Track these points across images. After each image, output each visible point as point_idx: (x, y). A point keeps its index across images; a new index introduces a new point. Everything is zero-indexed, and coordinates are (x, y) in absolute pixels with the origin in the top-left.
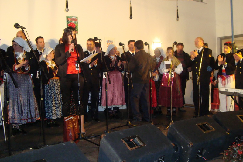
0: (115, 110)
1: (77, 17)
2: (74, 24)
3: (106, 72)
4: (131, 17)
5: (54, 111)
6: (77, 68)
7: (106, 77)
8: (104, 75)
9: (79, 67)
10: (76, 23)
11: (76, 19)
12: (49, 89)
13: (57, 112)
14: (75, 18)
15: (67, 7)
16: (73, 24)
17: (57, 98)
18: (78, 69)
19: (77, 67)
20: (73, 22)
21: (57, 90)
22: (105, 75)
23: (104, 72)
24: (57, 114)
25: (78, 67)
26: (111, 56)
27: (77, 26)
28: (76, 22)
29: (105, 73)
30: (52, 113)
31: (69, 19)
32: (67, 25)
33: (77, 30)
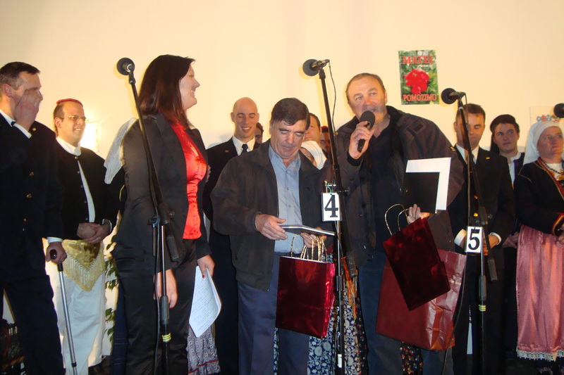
1: (431, 52)
2: (425, 74)
6: (330, 213)
7: (478, 250)
8: (469, 241)
9: (337, 205)
10: (430, 69)
11: (430, 58)
14: (425, 54)
16: (422, 73)
18: (334, 215)
19: (330, 206)
20: (420, 68)
22: (477, 239)
23: (469, 229)
25: (334, 209)
26: (549, 165)
27: (432, 79)
28: (431, 66)
29: (477, 232)
31: (407, 58)
32: (403, 77)
33: (434, 90)
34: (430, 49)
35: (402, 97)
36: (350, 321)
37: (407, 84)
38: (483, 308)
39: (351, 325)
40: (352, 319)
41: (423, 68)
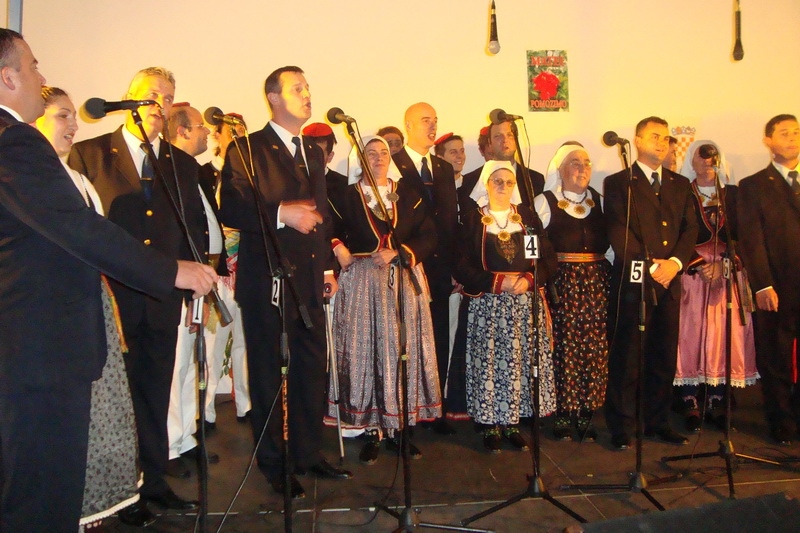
0: (715, 397)
1: (562, 52)
2: (554, 77)
3: (642, 263)
4: (738, 53)
5: (487, 398)
6: (530, 252)
7: (640, 281)
8: (633, 273)
9: (536, 246)
10: (560, 72)
11: (560, 60)
12: (480, 313)
13: (501, 401)
14: (556, 55)
15: (494, 36)
16: (552, 76)
17: (503, 352)
18: (533, 254)
19: (530, 247)
20: (549, 70)
21: (508, 321)
22: (639, 272)
23: (634, 263)
24: (499, 410)
25: (533, 249)
26: (701, 188)
27: (563, 84)
28: (561, 69)
29: (640, 265)
30: (510, 404)
31: (536, 59)
32: (531, 80)
33: (564, 96)
34: (561, 49)
35: (530, 103)
36: (547, 354)
37: (536, 88)
38: (643, 328)
39: (548, 358)
40: (550, 352)
41: (552, 71)
